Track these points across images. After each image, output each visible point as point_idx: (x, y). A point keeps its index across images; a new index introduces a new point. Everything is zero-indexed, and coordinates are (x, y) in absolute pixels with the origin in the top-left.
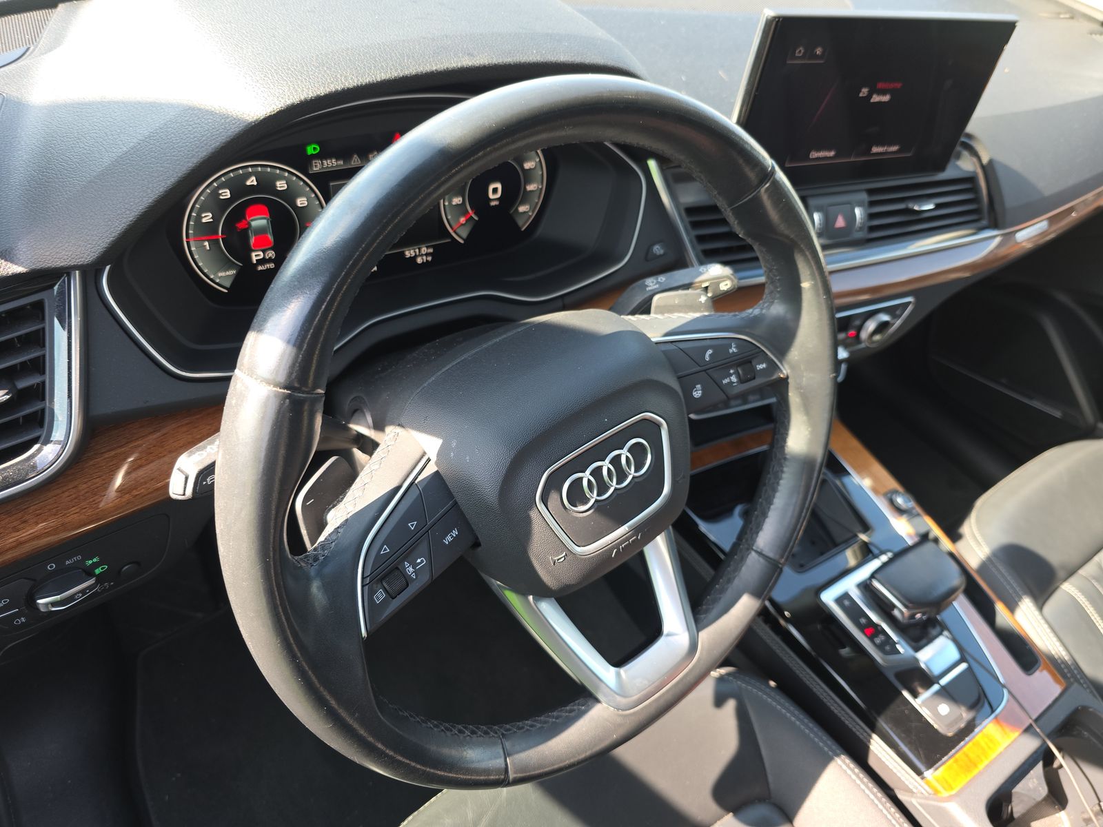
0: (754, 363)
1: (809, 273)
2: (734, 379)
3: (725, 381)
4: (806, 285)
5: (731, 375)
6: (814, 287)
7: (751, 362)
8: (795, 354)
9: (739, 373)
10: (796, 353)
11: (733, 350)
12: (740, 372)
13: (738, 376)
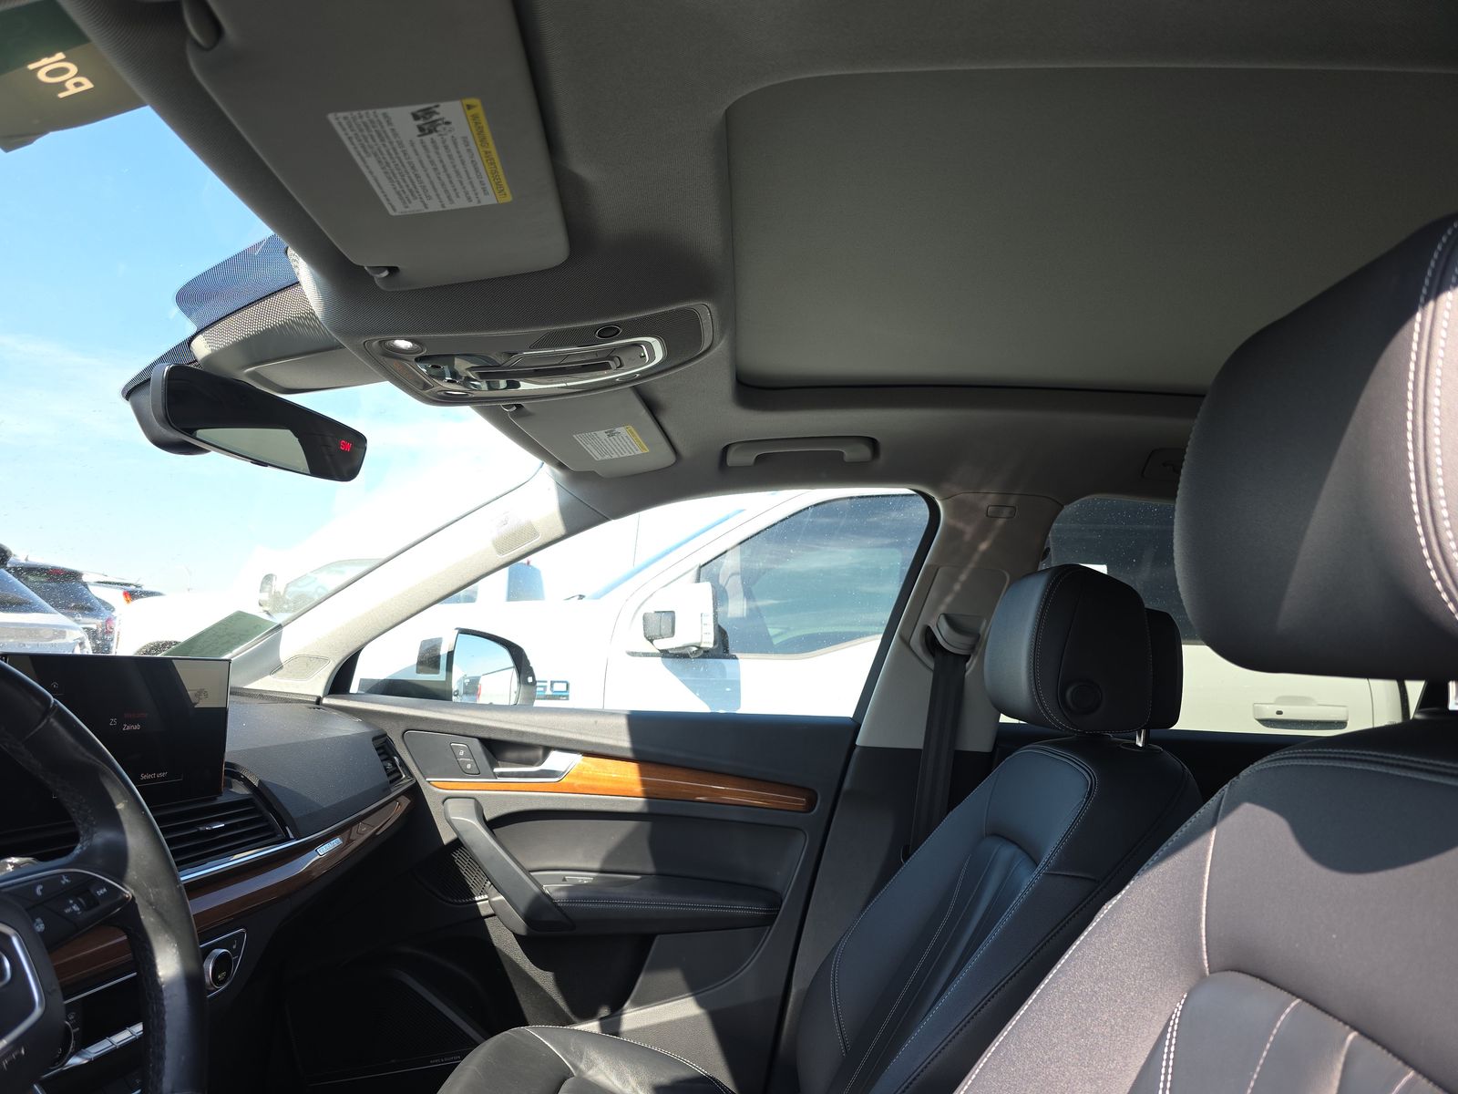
0: (92, 891)
1: (119, 792)
2: (75, 908)
3: (68, 911)
4: (120, 806)
5: (71, 905)
6: (128, 805)
7: (88, 890)
8: (132, 874)
9: (80, 902)
10: (134, 873)
11: (65, 880)
12: (81, 900)
13: (79, 904)
